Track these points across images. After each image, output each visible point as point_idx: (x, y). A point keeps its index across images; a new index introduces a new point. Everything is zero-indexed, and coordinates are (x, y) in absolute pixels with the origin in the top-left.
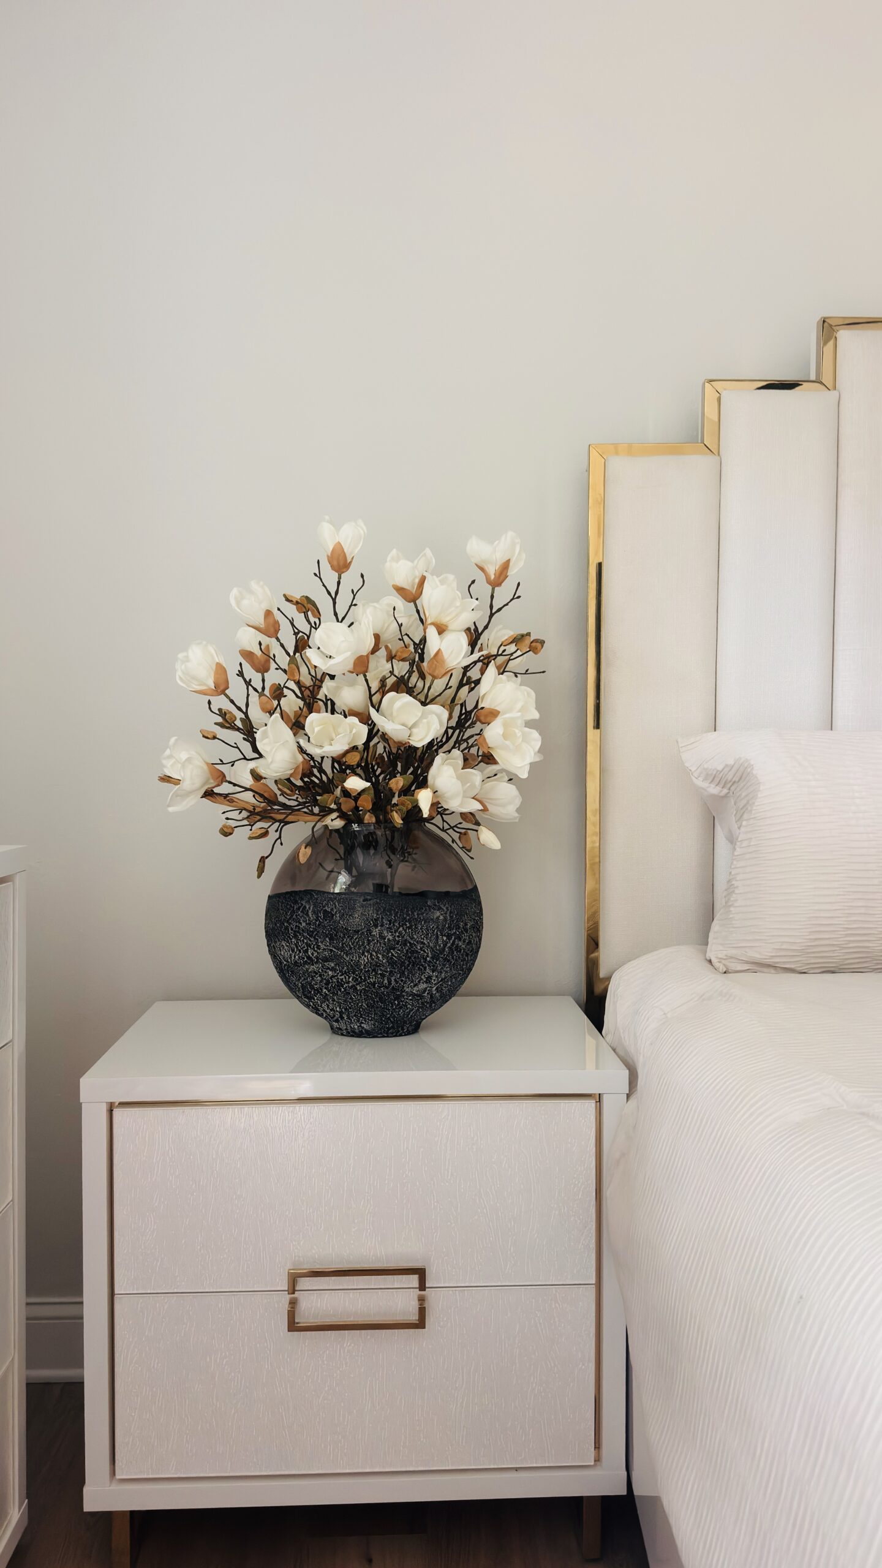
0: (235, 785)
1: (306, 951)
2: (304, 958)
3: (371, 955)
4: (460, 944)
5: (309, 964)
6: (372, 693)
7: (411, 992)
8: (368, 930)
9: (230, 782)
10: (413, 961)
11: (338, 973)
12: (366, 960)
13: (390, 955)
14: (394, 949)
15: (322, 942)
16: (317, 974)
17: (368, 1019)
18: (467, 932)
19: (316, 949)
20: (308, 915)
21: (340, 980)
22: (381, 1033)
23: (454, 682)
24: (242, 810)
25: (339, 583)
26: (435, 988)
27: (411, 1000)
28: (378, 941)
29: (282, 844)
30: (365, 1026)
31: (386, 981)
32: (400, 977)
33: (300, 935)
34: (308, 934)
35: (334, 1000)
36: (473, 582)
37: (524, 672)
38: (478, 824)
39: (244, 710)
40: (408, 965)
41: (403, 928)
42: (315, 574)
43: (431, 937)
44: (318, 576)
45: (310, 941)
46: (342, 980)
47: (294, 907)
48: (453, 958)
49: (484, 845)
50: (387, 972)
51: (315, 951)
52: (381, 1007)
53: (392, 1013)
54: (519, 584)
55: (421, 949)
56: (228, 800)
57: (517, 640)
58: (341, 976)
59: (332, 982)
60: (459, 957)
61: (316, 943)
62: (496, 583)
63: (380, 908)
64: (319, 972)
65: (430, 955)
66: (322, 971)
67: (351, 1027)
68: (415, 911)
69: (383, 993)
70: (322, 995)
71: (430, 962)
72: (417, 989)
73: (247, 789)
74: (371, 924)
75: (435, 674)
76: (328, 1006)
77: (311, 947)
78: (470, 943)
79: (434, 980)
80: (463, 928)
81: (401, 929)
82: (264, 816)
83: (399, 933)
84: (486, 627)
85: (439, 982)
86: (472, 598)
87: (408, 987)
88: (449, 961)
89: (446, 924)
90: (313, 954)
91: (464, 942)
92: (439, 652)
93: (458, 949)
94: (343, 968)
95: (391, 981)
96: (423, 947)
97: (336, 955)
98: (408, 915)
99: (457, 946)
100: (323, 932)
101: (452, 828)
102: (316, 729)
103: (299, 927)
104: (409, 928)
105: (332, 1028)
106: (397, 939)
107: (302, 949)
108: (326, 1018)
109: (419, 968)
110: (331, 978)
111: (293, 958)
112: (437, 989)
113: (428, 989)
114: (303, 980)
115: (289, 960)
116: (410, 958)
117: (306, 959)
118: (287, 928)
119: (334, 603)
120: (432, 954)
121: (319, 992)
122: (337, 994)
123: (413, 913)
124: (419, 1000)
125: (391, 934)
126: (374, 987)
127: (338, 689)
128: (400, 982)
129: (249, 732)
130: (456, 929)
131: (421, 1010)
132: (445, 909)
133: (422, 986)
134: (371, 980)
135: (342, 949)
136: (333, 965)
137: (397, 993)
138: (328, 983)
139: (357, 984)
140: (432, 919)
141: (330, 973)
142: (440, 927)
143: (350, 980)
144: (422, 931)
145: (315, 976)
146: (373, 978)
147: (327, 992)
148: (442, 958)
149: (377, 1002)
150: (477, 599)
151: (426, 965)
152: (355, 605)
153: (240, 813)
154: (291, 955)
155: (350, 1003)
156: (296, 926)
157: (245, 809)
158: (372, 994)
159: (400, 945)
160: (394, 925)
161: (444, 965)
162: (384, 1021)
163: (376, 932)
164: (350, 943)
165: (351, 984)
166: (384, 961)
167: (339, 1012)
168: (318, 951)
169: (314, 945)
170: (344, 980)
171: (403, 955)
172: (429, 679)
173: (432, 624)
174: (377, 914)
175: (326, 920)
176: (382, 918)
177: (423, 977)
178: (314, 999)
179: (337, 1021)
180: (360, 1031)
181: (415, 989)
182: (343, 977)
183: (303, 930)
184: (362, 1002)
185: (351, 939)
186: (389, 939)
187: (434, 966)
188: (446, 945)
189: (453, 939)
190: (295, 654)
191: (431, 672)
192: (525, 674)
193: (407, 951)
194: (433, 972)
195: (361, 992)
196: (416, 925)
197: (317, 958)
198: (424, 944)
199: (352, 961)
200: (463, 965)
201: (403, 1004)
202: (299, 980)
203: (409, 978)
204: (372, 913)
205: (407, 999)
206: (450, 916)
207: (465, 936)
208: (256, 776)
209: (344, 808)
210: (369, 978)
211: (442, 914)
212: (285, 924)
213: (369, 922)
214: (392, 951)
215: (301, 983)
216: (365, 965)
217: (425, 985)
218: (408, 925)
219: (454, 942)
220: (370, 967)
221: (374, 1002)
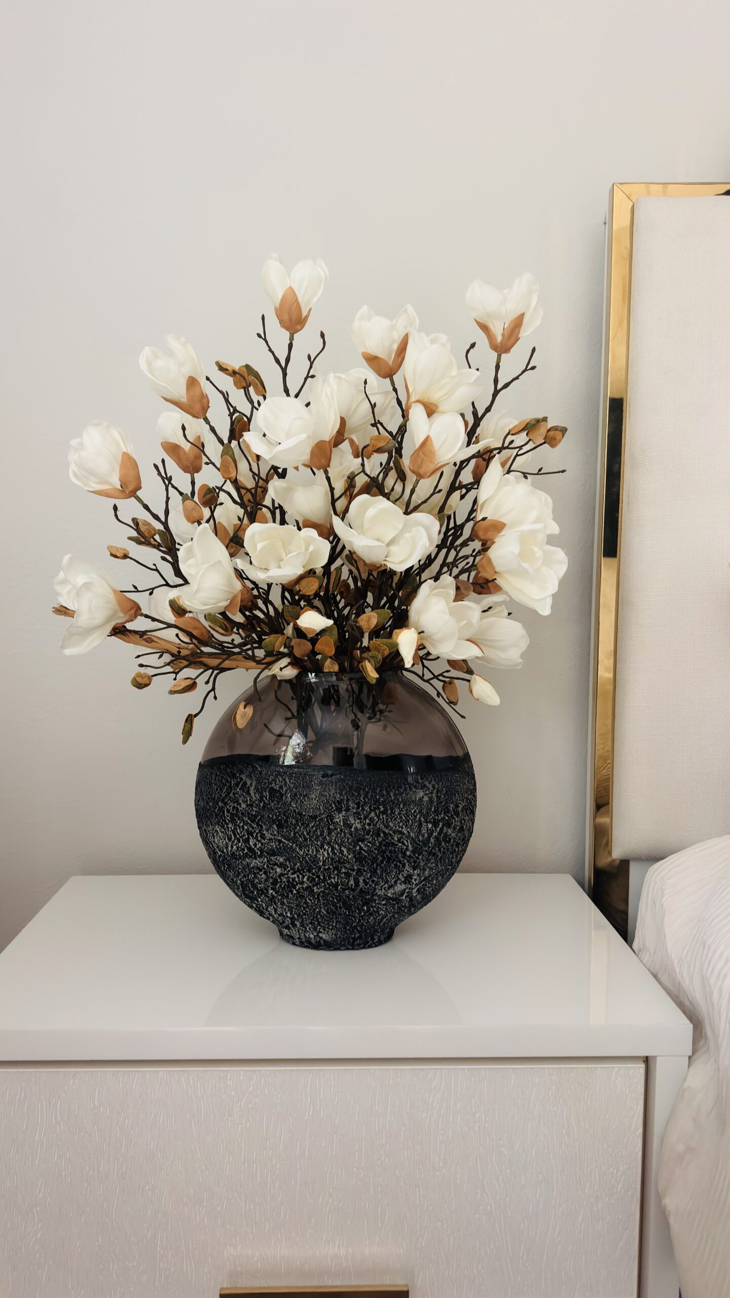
0: (154, 620)
1: (247, 841)
2: (244, 850)
3: (333, 848)
4: (450, 831)
5: (251, 857)
6: (336, 497)
7: (385, 895)
8: (328, 816)
9: (147, 616)
10: (387, 856)
11: (289, 871)
12: (326, 855)
13: (358, 848)
14: (363, 841)
15: (267, 830)
16: (261, 870)
17: (328, 928)
18: (458, 816)
19: (259, 838)
20: (249, 794)
21: (291, 880)
22: (344, 945)
23: (445, 485)
24: (163, 653)
25: (290, 346)
26: (415, 890)
27: (384, 905)
28: (341, 830)
29: (215, 698)
30: (324, 936)
31: (352, 882)
32: (371, 877)
33: (239, 819)
34: (249, 819)
35: (283, 904)
36: (473, 346)
37: (536, 472)
38: (470, 672)
39: (163, 519)
40: (382, 862)
41: (376, 814)
42: (259, 335)
43: (412, 825)
44: (263, 337)
45: (253, 828)
46: (294, 879)
47: (231, 782)
48: (440, 850)
49: (478, 699)
50: (353, 870)
51: (258, 840)
52: (345, 913)
53: (360, 921)
54: (534, 350)
55: (399, 840)
56: (146, 640)
57: (530, 427)
58: (293, 874)
59: (281, 882)
60: (448, 849)
61: (260, 830)
62: (502, 349)
63: (344, 787)
64: (264, 868)
65: (410, 848)
66: (268, 866)
67: (305, 936)
68: (391, 790)
69: (348, 897)
70: (268, 897)
71: (410, 856)
72: (393, 892)
73: (169, 626)
74: (333, 808)
75: (421, 472)
76: (276, 911)
77: (253, 836)
78: (461, 829)
79: (416, 880)
80: (454, 810)
81: (373, 814)
82: (194, 660)
83: (370, 820)
84: (488, 410)
85: (421, 882)
86: (470, 367)
87: (381, 890)
88: (434, 854)
89: (431, 806)
90: (255, 845)
91: (454, 828)
92: (427, 441)
93: (447, 838)
94: (295, 865)
95: (359, 882)
96: (401, 838)
97: (285, 848)
98: (382, 796)
99: (446, 835)
100: (268, 816)
101: (436, 677)
102: (259, 546)
103: (237, 809)
104: (384, 813)
105: (281, 934)
106: (367, 827)
107: (241, 837)
108: (273, 922)
109: (396, 865)
110: (280, 877)
111: (230, 848)
112: (418, 890)
113: (407, 890)
114: (243, 877)
115: (225, 851)
116: (384, 852)
117: (246, 851)
118: (221, 810)
119: (285, 375)
120: (413, 847)
121: (263, 893)
122: (287, 897)
123: (388, 793)
124: (395, 905)
125: (359, 821)
126: (336, 889)
127: (289, 490)
128: (371, 883)
129: (170, 547)
130: (445, 813)
131: (396, 916)
132: (431, 787)
133: (399, 887)
134: (333, 880)
135: (294, 840)
136: (281, 860)
137: (366, 897)
138: (275, 882)
139: (314, 886)
140: (413, 801)
141: (278, 870)
142: (424, 811)
143: (305, 879)
144: (401, 818)
145: (258, 873)
146: (334, 878)
147: (274, 894)
148: (426, 851)
149: (340, 908)
150: (478, 370)
151: (406, 861)
152: (313, 377)
153: (160, 657)
154: (227, 843)
155: (304, 908)
156: (234, 807)
157: (168, 652)
158: (333, 898)
159: (372, 836)
160: (363, 809)
161: (428, 860)
162: (349, 930)
163: (339, 818)
164: (305, 833)
165: (305, 885)
166: (349, 856)
167: (291, 919)
168: (263, 841)
169: (257, 834)
170: (297, 880)
171: (375, 849)
172: (411, 478)
173: (418, 401)
174: (341, 794)
175: (273, 801)
176: (348, 800)
177: (400, 876)
178: (257, 901)
179: (287, 927)
180: (316, 942)
181: (390, 891)
182: (295, 876)
183: (243, 814)
184: (321, 908)
185: (307, 827)
186: (356, 828)
187: (415, 862)
188: (432, 834)
189: (440, 826)
190: (230, 442)
191: (415, 469)
192: (537, 474)
193: (380, 843)
194: (414, 870)
195: (319, 895)
196: (392, 809)
197: (261, 850)
198: (403, 834)
199: (307, 855)
200: (453, 858)
201: (373, 910)
202: (238, 876)
203: (382, 879)
204: (333, 793)
205: (379, 904)
206: (437, 797)
207: (456, 821)
208: (179, 610)
209: (297, 652)
210: (330, 878)
211: (426, 794)
212: (220, 804)
213: (331, 805)
214: (360, 843)
215: (240, 880)
216: (324, 862)
217: (403, 887)
218: (382, 809)
219: (442, 829)
220: (332, 864)
221: (336, 908)
